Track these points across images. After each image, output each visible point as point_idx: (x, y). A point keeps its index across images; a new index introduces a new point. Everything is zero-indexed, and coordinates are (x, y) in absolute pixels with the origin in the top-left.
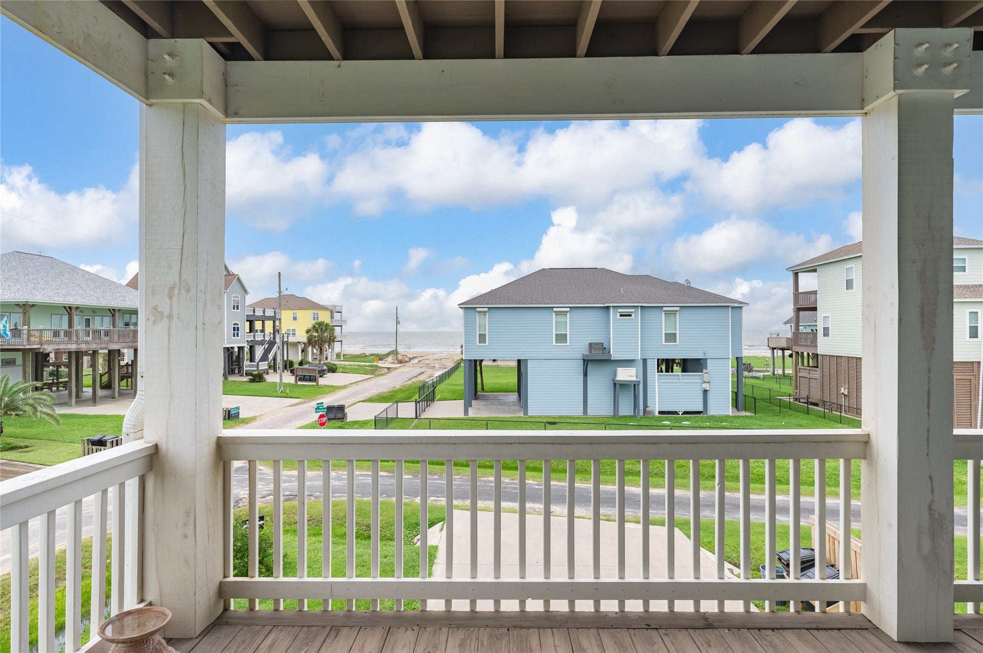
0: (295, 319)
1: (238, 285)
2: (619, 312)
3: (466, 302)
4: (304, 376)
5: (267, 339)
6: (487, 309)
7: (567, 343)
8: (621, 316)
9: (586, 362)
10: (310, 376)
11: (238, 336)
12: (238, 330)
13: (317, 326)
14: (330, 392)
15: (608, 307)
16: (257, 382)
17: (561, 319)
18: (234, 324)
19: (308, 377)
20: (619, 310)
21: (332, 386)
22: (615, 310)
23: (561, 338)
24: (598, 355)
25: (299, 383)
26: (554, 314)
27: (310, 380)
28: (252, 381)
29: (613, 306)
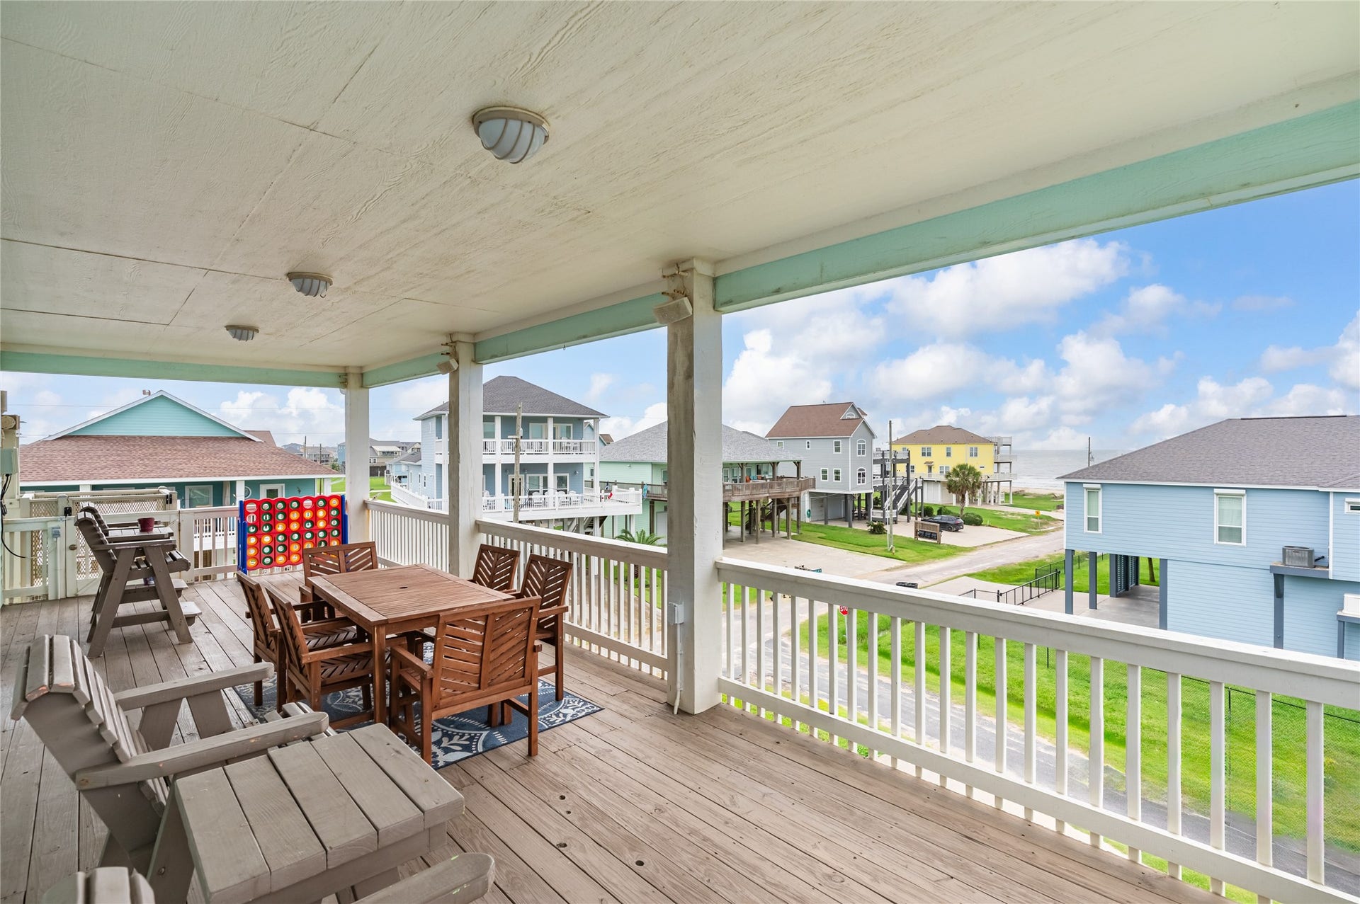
0: (949, 454)
1: (864, 429)
2: (1349, 503)
3: (1070, 475)
4: (925, 532)
5: (899, 483)
6: (1099, 486)
7: (1241, 542)
8: (1353, 508)
9: (1279, 579)
10: (932, 533)
11: (863, 482)
12: (864, 476)
13: (958, 469)
14: (951, 555)
15: (1328, 493)
16: (876, 534)
17: (1229, 505)
18: (860, 470)
19: (929, 534)
20: (1348, 499)
21: (955, 547)
22: (1340, 498)
23: (1231, 534)
24: (1301, 567)
25: (920, 539)
26: (1216, 498)
27: (931, 538)
28: (872, 532)
29: (1334, 492)
